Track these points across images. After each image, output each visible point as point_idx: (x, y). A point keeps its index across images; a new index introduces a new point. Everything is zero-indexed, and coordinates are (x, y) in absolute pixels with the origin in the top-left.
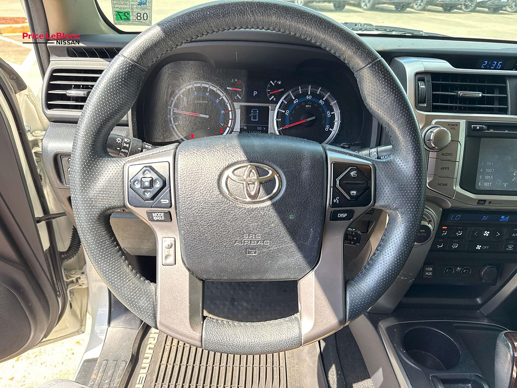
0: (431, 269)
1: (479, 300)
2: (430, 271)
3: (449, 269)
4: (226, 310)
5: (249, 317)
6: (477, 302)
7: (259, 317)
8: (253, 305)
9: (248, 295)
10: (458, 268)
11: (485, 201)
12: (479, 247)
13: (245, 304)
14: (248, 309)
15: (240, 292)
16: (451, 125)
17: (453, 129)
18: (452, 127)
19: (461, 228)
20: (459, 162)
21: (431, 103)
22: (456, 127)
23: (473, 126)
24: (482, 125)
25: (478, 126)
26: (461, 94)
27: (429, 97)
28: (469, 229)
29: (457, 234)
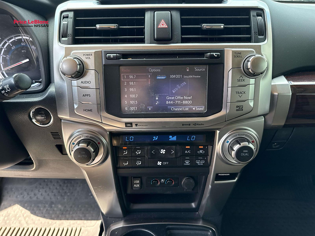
0: (138, 182)
1: (193, 205)
2: (138, 184)
3: (155, 180)
4: (44, 211)
5: (60, 216)
6: (192, 206)
7: (67, 216)
8: (65, 207)
9: (64, 199)
10: (162, 180)
11: (131, 124)
12: (159, 163)
13: (60, 206)
14: (61, 210)
15: (58, 198)
16: (86, 55)
17: (88, 58)
18: (87, 56)
19: (139, 148)
20: (99, 89)
21: (72, 37)
22: (91, 57)
23: (107, 55)
24: (116, 54)
25: (112, 55)
26: (97, 26)
27: (70, 31)
28: (146, 148)
29: (136, 153)
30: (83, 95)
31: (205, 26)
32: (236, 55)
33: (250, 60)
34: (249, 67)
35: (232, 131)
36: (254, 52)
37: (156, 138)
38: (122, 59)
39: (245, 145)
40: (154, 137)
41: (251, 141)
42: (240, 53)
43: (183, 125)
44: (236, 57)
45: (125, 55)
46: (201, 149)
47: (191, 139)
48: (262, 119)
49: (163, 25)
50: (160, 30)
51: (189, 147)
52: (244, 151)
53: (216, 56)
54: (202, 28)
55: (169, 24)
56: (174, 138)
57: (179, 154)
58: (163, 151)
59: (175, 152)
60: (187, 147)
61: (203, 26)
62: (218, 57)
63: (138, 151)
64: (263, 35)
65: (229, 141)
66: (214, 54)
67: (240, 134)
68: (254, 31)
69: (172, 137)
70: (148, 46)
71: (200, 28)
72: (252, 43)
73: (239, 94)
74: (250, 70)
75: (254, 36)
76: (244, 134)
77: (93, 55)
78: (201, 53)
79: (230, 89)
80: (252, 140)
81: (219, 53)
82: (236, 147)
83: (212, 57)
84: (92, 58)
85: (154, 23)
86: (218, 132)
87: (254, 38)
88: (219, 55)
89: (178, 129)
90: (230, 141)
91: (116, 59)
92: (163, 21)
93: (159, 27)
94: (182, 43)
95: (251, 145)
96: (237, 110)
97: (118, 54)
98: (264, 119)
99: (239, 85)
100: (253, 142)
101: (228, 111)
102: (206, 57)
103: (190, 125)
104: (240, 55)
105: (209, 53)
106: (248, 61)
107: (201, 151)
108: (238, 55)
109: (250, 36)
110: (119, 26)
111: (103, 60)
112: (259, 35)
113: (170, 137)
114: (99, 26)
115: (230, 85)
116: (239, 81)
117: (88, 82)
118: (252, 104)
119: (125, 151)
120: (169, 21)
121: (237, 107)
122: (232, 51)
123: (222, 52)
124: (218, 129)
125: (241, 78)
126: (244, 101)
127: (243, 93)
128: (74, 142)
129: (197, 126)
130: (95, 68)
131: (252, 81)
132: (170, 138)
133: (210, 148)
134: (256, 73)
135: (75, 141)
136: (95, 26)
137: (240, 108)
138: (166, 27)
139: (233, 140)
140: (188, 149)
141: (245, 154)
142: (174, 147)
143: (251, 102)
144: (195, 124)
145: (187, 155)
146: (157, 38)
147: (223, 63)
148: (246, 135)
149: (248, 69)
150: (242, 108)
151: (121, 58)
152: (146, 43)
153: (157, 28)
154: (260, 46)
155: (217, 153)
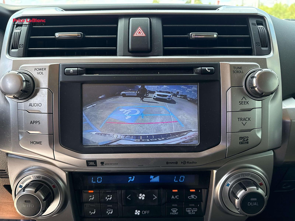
11: (95, 161)
12: (137, 212)
16: (38, 69)
17: (41, 73)
18: (39, 71)
19: (110, 191)
20: (53, 113)
21: (24, 48)
22: (44, 72)
23: (66, 69)
24: (78, 68)
25: (71, 70)
26: (56, 35)
27: (22, 41)
28: (119, 192)
29: (106, 198)
30: (31, 123)
31: (193, 35)
32: (235, 70)
33: (256, 75)
34: (255, 85)
35: (233, 169)
36: (259, 67)
37: (132, 179)
38: (85, 75)
39: (252, 191)
40: (129, 178)
41: (258, 183)
42: (241, 68)
43: (167, 163)
44: (236, 72)
45: (90, 69)
46: (193, 193)
47: (178, 180)
48: (271, 153)
49: (140, 33)
50: (135, 39)
51: (177, 191)
52: (252, 199)
53: (209, 71)
54: (190, 37)
55: (148, 33)
56: (157, 179)
57: (164, 201)
58: (142, 197)
59: (158, 197)
60: (173, 191)
61: (191, 35)
62: (212, 72)
63: (109, 196)
64: (267, 47)
65: (229, 183)
66: (207, 69)
67: (244, 174)
68: (255, 41)
69: (154, 178)
70: (120, 59)
71: (187, 38)
72: (254, 55)
73: (243, 122)
74: (256, 89)
75: (256, 48)
76: (249, 174)
77: (47, 70)
78: (189, 68)
79: (229, 115)
80: (260, 182)
81: (213, 68)
82: (240, 194)
83: (204, 72)
84: (46, 73)
85: (129, 31)
86: (215, 172)
87: (256, 49)
88: (213, 69)
89: (161, 168)
90: (231, 184)
91: (78, 75)
92: (139, 28)
93: (135, 35)
94: (164, 55)
95: (260, 191)
96: (241, 143)
97: (80, 68)
98: (273, 154)
99: (242, 109)
100: (261, 184)
101: (229, 145)
102: (196, 73)
103: (177, 163)
104: (240, 70)
105: (199, 67)
106: (253, 77)
107: (193, 196)
108: (238, 70)
109: (251, 47)
110: (84, 35)
111: (61, 75)
112: (262, 47)
113: (152, 177)
114: (58, 35)
115: (229, 109)
116: (241, 103)
117: (38, 105)
118: (259, 135)
119: (91, 196)
120: (148, 29)
121: (241, 138)
122: (231, 65)
123: (216, 66)
124: (215, 169)
125: (244, 100)
126: (250, 130)
127: (247, 119)
128: (22, 185)
129: (187, 164)
130: (48, 87)
131: (258, 104)
132: (152, 179)
133: (204, 191)
134: (265, 92)
135: (23, 183)
136: (54, 35)
137: (244, 140)
138: (144, 35)
139: (236, 182)
140: (175, 194)
141: (253, 202)
142: (157, 191)
143: (258, 131)
144: (184, 161)
145: (175, 201)
146: (132, 48)
147: (218, 81)
148: (252, 176)
149: (254, 87)
150: (248, 140)
151: (83, 74)
152: (118, 55)
153: (132, 37)
154: (265, 59)
155: (214, 200)
